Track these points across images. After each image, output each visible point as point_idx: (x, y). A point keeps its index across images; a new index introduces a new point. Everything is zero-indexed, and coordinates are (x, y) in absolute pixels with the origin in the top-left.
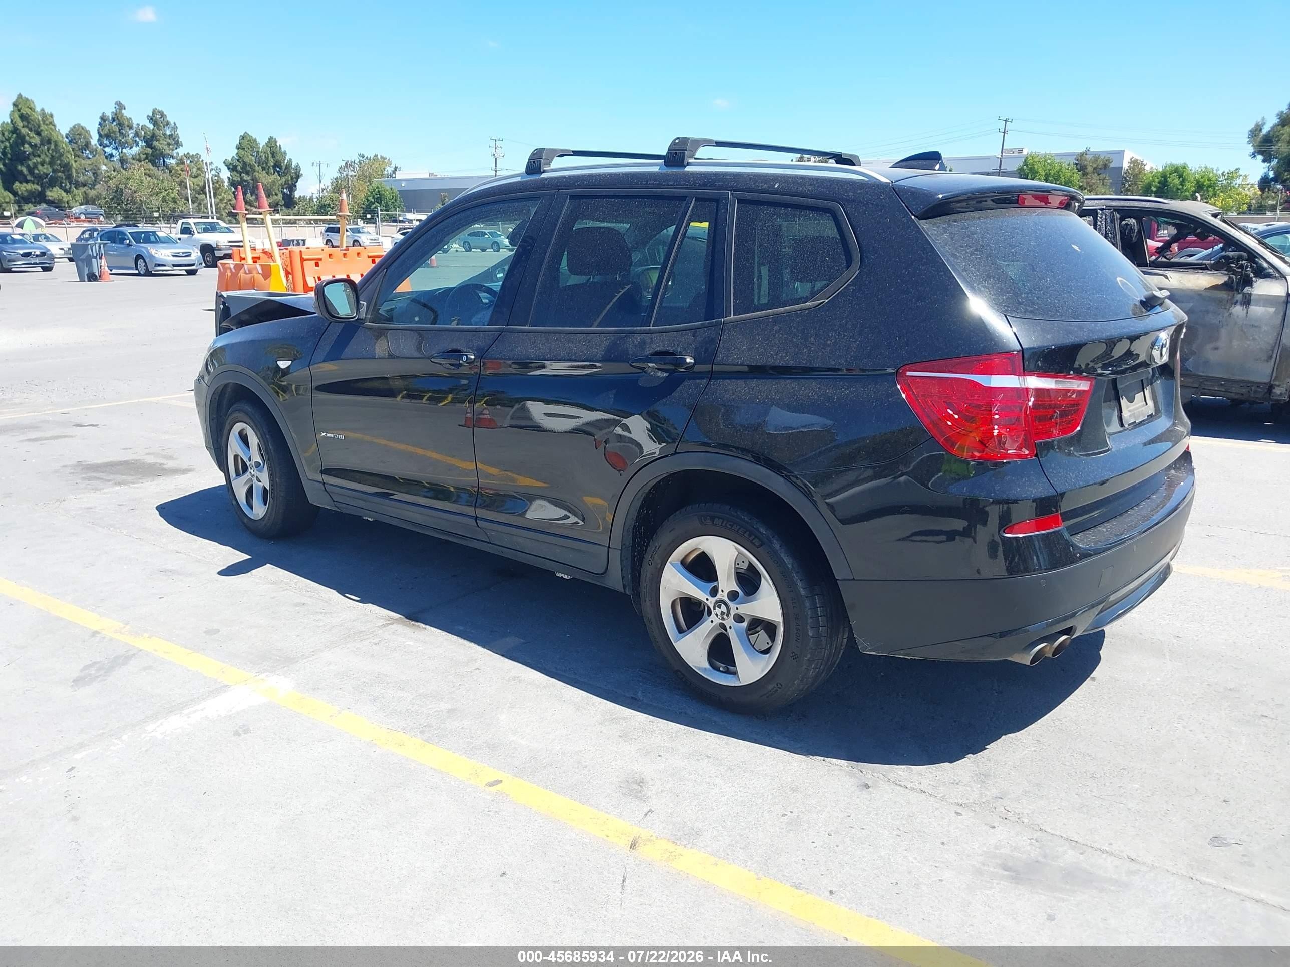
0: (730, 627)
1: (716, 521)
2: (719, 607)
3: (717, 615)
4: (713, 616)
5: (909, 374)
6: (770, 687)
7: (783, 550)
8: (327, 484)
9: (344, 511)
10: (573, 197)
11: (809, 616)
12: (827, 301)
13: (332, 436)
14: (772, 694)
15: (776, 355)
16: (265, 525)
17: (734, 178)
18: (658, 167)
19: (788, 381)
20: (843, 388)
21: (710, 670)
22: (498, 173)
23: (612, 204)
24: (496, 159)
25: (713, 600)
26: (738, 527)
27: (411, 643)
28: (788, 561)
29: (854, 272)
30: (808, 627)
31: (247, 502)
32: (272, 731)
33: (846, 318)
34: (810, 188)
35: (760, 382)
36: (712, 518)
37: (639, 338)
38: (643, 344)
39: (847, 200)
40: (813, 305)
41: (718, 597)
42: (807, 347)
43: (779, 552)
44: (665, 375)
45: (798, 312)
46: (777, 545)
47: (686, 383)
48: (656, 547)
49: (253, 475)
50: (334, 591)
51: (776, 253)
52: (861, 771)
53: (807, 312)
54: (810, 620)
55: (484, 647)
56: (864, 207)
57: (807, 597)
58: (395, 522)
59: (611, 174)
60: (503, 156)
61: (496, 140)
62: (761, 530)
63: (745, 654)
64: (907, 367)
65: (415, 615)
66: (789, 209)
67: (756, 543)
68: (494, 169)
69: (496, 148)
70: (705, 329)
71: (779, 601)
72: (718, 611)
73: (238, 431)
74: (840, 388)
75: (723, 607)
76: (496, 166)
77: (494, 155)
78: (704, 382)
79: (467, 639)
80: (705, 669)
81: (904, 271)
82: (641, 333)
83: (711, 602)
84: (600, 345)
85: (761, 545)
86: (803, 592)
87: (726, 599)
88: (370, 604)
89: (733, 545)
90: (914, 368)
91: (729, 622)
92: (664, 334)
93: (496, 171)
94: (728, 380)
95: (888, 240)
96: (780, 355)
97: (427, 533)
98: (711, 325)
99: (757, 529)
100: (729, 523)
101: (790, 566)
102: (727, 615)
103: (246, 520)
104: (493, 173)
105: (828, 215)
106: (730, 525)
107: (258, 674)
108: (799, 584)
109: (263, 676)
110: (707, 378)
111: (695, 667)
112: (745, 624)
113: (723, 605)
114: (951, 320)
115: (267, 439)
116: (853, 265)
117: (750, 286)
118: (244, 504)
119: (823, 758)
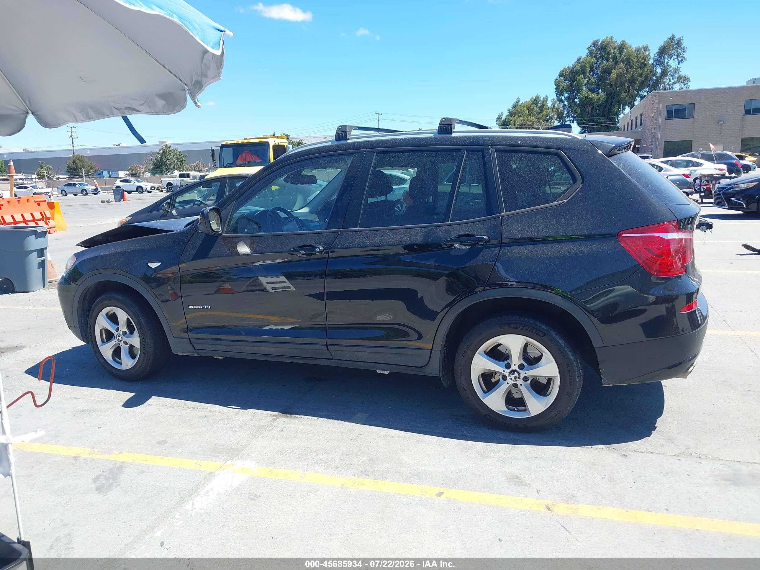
0: (521, 385)
1: (512, 325)
2: (513, 374)
3: (511, 379)
4: (508, 380)
5: (624, 235)
6: (553, 414)
7: (558, 336)
8: (193, 339)
9: (203, 355)
10: (378, 153)
11: (577, 370)
12: (566, 201)
13: (199, 307)
14: (554, 418)
15: (543, 231)
16: (136, 372)
17: (490, 139)
18: (433, 134)
19: (553, 244)
20: (588, 245)
21: (508, 411)
22: (75, 148)
23: (408, 156)
24: (72, 139)
25: (509, 371)
26: (528, 327)
27: (302, 427)
28: (562, 342)
29: (579, 185)
30: (576, 377)
31: (113, 359)
32: (273, 493)
33: (581, 209)
34: (541, 143)
35: (535, 246)
36: (509, 324)
37: (444, 229)
38: (448, 232)
39: (566, 149)
40: (558, 203)
41: (512, 368)
42: (561, 226)
43: (556, 338)
44: (470, 247)
45: (550, 208)
46: (553, 334)
47: (484, 250)
48: (468, 345)
49: (121, 341)
50: (218, 406)
51: (527, 178)
52: (614, 449)
53: (555, 207)
54: (577, 373)
55: (348, 421)
56: (577, 152)
57: (574, 360)
58: (249, 357)
59: (402, 139)
60: (78, 137)
61: (71, 128)
62: (543, 327)
63: (533, 398)
64: (623, 232)
65: (287, 411)
66: (531, 154)
67: (541, 335)
68: (72, 145)
69: (72, 132)
70: (490, 220)
71: (557, 365)
72: (512, 377)
73: (106, 313)
74: (586, 245)
75: (516, 374)
76: (73, 144)
77: (71, 137)
78: (497, 249)
79: (334, 419)
80: (505, 411)
81: (609, 183)
82: (444, 226)
83: (507, 373)
84: (417, 234)
85: (544, 336)
86: (572, 358)
87: (517, 369)
88: (250, 409)
89: (524, 338)
90: (626, 232)
91: (520, 382)
92: (461, 225)
93: (73, 147)
94: (513, 247)
95: (595, 168)
96: (545, 231)
97: (277, 360)
98: (493, 218)
99: (540, 327)
100: (521, 326)
101: (563, 345)
102: (519, 378)
103: (114, 371)
104: (72, 148)
105: (555, 156)
106: (522, 327)
107: (225, 462)
108: (570, 354)
109: (229, 462)
110: (498, 246)
111: (498, 411)
112: (529, 381)
113: (515, 373)
114: (641, 207)
115: (138, 315)
116: (578, 182)
117: (514, 196)
118: (111, 361)
119: (590, 446)
